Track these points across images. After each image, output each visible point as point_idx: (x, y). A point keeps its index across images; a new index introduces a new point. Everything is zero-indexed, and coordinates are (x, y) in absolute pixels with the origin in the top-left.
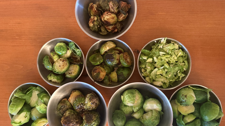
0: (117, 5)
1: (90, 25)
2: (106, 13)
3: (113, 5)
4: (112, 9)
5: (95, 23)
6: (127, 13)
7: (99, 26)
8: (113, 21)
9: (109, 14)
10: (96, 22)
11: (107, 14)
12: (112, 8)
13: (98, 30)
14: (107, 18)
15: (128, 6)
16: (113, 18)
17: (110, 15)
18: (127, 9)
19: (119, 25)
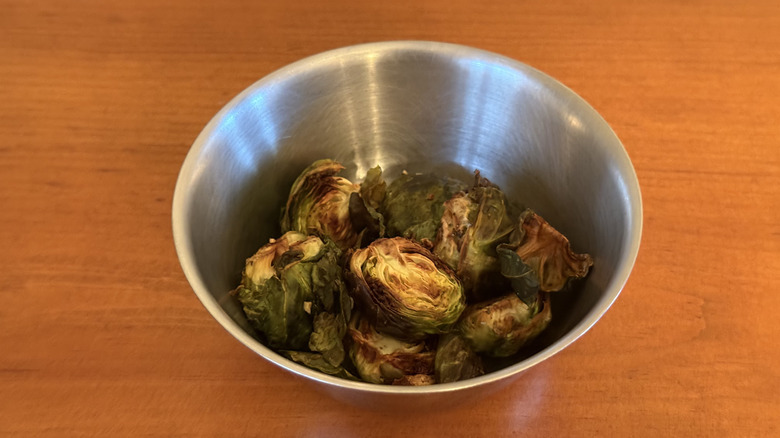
0: (497, 224)
1: (249, 270)
2: (398, 244)
3: (473, 218)
4: (453, 245)
5: (297, 272)
6: (547, 305)
7: (307, 306)
8: (430, 306)
9: (417, 257)
10: (307, 266)
11: (403, 255)
12: (458, 235)
13: (292, 328)
14: (391, 271)
15: (574, 266)
16: (436, 293)
17: (422, 266)
18: (555, 281)
19: (454, 355)
